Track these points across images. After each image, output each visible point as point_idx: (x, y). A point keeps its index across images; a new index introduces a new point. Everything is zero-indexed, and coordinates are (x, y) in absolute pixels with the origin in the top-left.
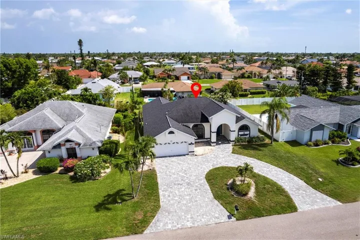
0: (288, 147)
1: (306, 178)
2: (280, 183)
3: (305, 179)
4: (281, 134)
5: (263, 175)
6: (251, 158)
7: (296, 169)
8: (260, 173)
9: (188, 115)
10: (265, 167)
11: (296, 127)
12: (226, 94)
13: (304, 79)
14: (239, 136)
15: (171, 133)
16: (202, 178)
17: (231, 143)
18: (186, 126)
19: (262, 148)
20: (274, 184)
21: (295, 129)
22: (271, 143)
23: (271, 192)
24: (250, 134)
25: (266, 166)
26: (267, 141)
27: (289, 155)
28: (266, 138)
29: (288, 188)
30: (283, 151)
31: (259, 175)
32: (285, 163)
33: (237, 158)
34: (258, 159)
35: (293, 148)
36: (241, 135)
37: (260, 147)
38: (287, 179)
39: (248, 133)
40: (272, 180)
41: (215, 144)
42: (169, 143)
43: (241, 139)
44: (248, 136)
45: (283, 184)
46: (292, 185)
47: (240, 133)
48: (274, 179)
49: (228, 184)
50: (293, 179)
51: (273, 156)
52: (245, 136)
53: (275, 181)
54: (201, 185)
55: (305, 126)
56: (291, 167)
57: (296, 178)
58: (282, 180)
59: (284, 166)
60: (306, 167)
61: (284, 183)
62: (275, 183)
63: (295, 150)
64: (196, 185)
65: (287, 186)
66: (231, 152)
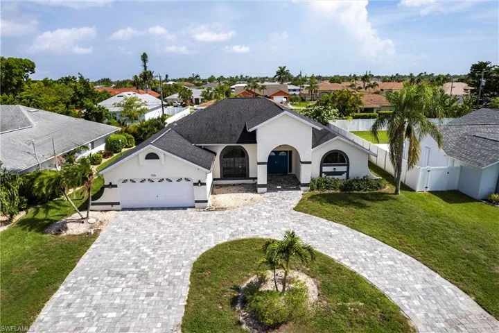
0: (439, 203)
1: (484, 289)
2: (395, 297)
3: (480, 294)
4: (421, 174)
5: (353, 268)
6: (335, 224)
7: (454, 258)
8: (346, 263)
9: (214, 130)
10: (363, 248)
11: (461, 158)
12: (326, 108)
13: (486, 83)
14: (324, 175)
15: (152, 156)
16: (185, 263)
17: (302, 188)
18: (205, 149)
19: (369, 203)
20: (376, 300)
21: (458, 163)
22: (396, 193)
23: (362, 323)
24: (348, 172)
25: (368, 245)
26: (388, 188)
27: (437, 222)
28: (385, 182)
29: (420, 315)
30: (421, 211)
31: (340, 268)
32: (421, 241)
33: (300, 221)
34: (353, 227)
35: (449, 205)
36: (328, 174)
37: (368, 199)
38: (418, 287)
39: (344, 169)
40: (373, 287)
41: (265, 189)
42: (151, 181)
43: (325, 182)
44: (344, 176)
45: (404, 302)
46: (434, 308)
47: (325, 169)
48: (380, 283)
49: (244, 286)
50: (438, 289)
51: (393, 223)
52: (336, 177)
53: (381, 289)
54: (170, 283)
55: (486, 156)
56: (439, 252)
57: (449, 288)
58: (403, 289)
59: (419, 247)
60: (483, 257)
61: (408, 298)
62: (383, 295)
63: (455, 211)
64: (159, 280)
65: (417, 308)
66: (293, 206)
